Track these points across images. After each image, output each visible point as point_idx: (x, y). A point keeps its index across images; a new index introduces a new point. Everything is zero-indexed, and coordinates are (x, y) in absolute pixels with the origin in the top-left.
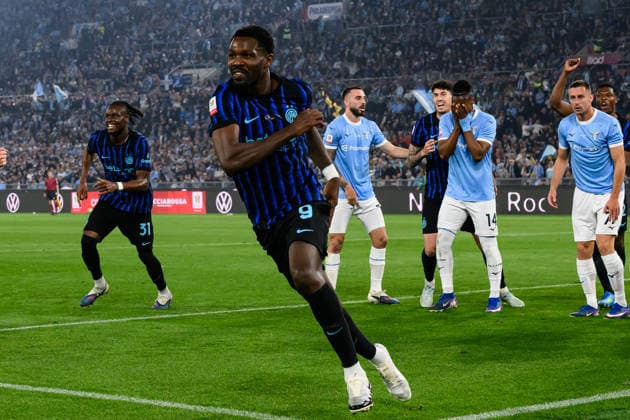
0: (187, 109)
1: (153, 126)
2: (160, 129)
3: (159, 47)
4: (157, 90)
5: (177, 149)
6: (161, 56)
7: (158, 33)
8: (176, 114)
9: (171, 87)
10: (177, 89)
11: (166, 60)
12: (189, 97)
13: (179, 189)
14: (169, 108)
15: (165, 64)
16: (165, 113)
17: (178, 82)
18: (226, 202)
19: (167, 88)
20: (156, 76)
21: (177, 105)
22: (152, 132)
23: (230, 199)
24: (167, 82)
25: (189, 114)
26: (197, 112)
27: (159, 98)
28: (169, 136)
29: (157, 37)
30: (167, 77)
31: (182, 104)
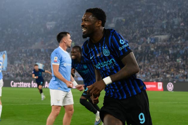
0: (156, 51)
1: (143, 57)
2: (146, 58)
3: (146, 27)
4: (145, 43)
5: (152, 66)
6: (146, 31)
7: (145, 21)
8: (152, 53)
9: (150, 42)
10: (153, 43)
11: (148, 32)
12: (157, 46)
13: (153, 81)
14: (150, 50)
15: (148, 34)
16: (148, 51)
17: (153, 40)
18: (171, 87)
19: (149, 43)
20: (144, 38)
21: (152, 49)
22: (143, 59)
23: (173, 86)
24: (149, 40)
25: (157, 53)
26: (160, 52)
27: (145, 46)
28: (149, 61)
29: (145, 23)
30: (148, 39)
31: (154, 49)
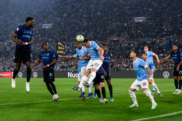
0: (11, 51)
1: (2, 55)
2: (4, 56)
3: (4, 35)
4: (3, 46)
5: (8, 61)
6: (4, 37)
7: (3, 31)
8: (8, 52)
9: (7, 45)
10: (8, 46)
11: (5, 38)
12: (11, 47)
13: (9, 71)
14: (6, 50)
15: (5, 39)
16: (5, 51)
17: (8, 44)
19: (6, 45)
20: (3, 42)
21: (8, 50)
22: (2, 57)
23: (22, 74)
25: (11, 52)
26: (13, 51)
27: (3, 48)
28: (6, 58)
29: (3, 32)
30: (6, 42)
31: (10, 49)
